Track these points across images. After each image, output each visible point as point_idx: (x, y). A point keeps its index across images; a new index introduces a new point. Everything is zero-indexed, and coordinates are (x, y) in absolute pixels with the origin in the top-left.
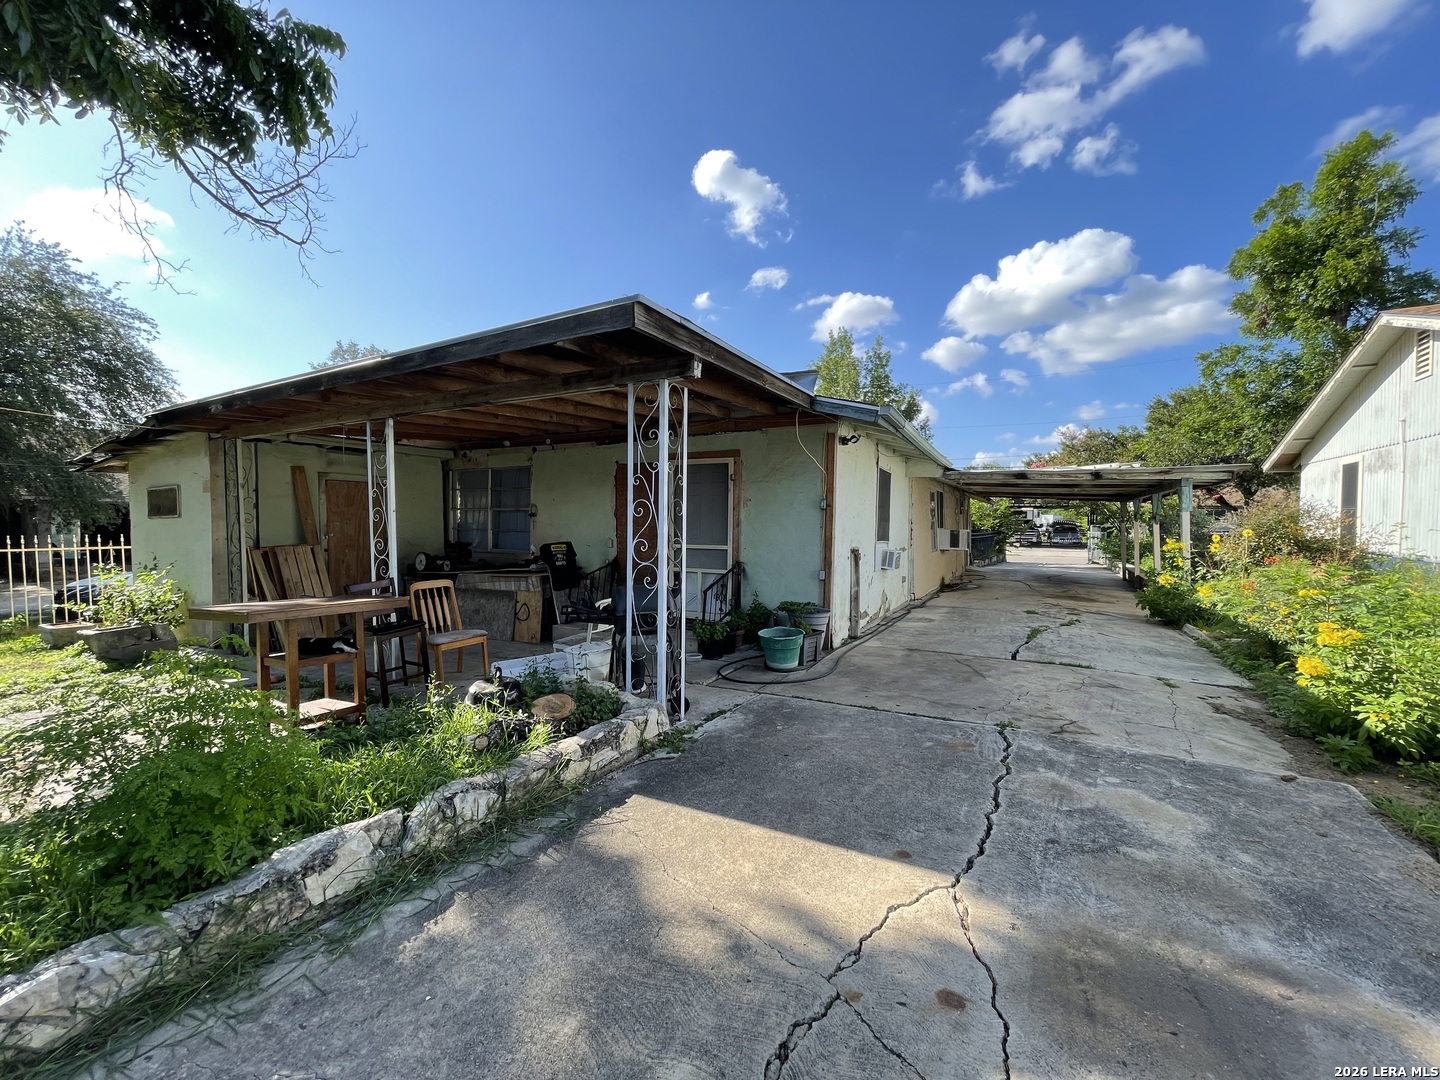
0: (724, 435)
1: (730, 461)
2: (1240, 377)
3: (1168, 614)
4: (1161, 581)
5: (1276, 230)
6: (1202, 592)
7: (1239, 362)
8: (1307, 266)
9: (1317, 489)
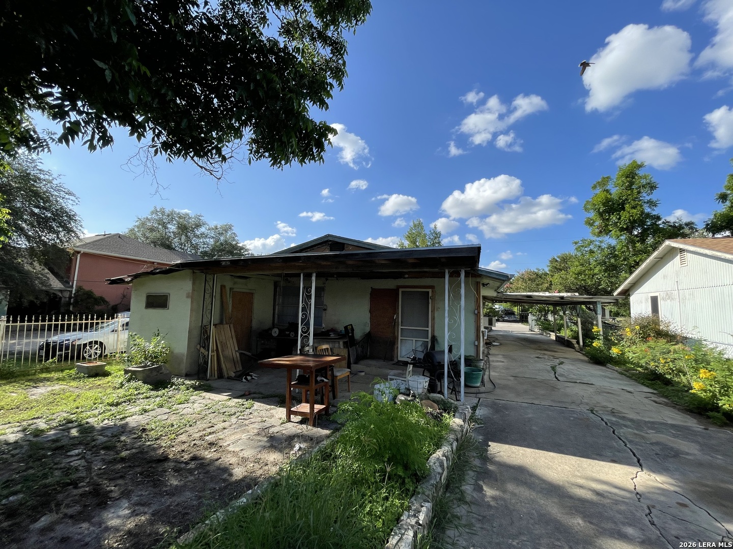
0: (427, 279)
1: (430, 291)
2: (592, 252)
3: (599, 359)
4: (594, 345)
5: (603, 195)
6: (615, 351)
7: (592, 247)
8: (616, 211)
9: (639, 305)
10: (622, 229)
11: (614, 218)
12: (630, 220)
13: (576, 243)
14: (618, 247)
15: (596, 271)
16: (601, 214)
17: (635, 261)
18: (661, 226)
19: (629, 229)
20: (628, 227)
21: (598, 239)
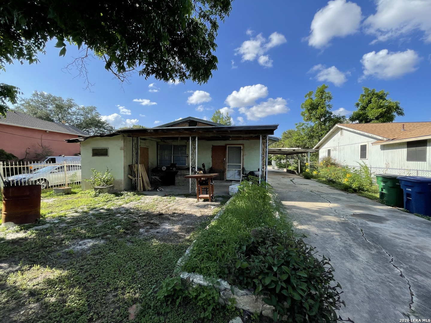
0: (240, 141)
1: (242, 146)
2: (303, 129)
3: (308, 177)
4: (306, 171)
5: (310, 101)
6: (315, 173)
7: (303, 126)
8: (315, 109)
9: (323, 153)
10: (317, 118)
11: (314, 112)
12: (320, 114)
13: (296, 124)
14: (315, 127)
15: (305, 138)
16: (309, 110)
17: (321, 134)
18: (332, 117)
19: (319, 118)
20: (319, 117)
21: (306, 123)
